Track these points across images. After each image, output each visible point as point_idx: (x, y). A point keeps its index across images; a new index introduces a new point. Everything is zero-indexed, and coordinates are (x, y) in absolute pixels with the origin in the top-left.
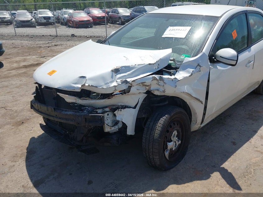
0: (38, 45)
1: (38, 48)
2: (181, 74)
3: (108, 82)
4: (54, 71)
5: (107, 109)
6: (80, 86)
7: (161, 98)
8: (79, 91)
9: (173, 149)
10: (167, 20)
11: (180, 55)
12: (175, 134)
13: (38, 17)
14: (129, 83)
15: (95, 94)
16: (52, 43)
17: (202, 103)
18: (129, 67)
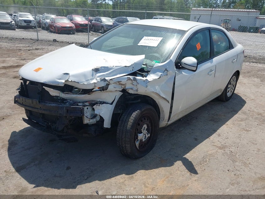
0: (18, 48)
1: (18, 51)
2: (151, 76)
3: (89, 79)
4: (40, 69)
5: (87, 104)
6: (63, 81)
7: (135, 96)
8: (63, 85)
9: (143, 141)
10: (143, 31)
11: (152, 60)
12: (145, 127)
13: (18, 20)
14: (107, 81)
15: (77, 90)
16: (33, 47)
17: (169, 102)
18: (107, 67)
